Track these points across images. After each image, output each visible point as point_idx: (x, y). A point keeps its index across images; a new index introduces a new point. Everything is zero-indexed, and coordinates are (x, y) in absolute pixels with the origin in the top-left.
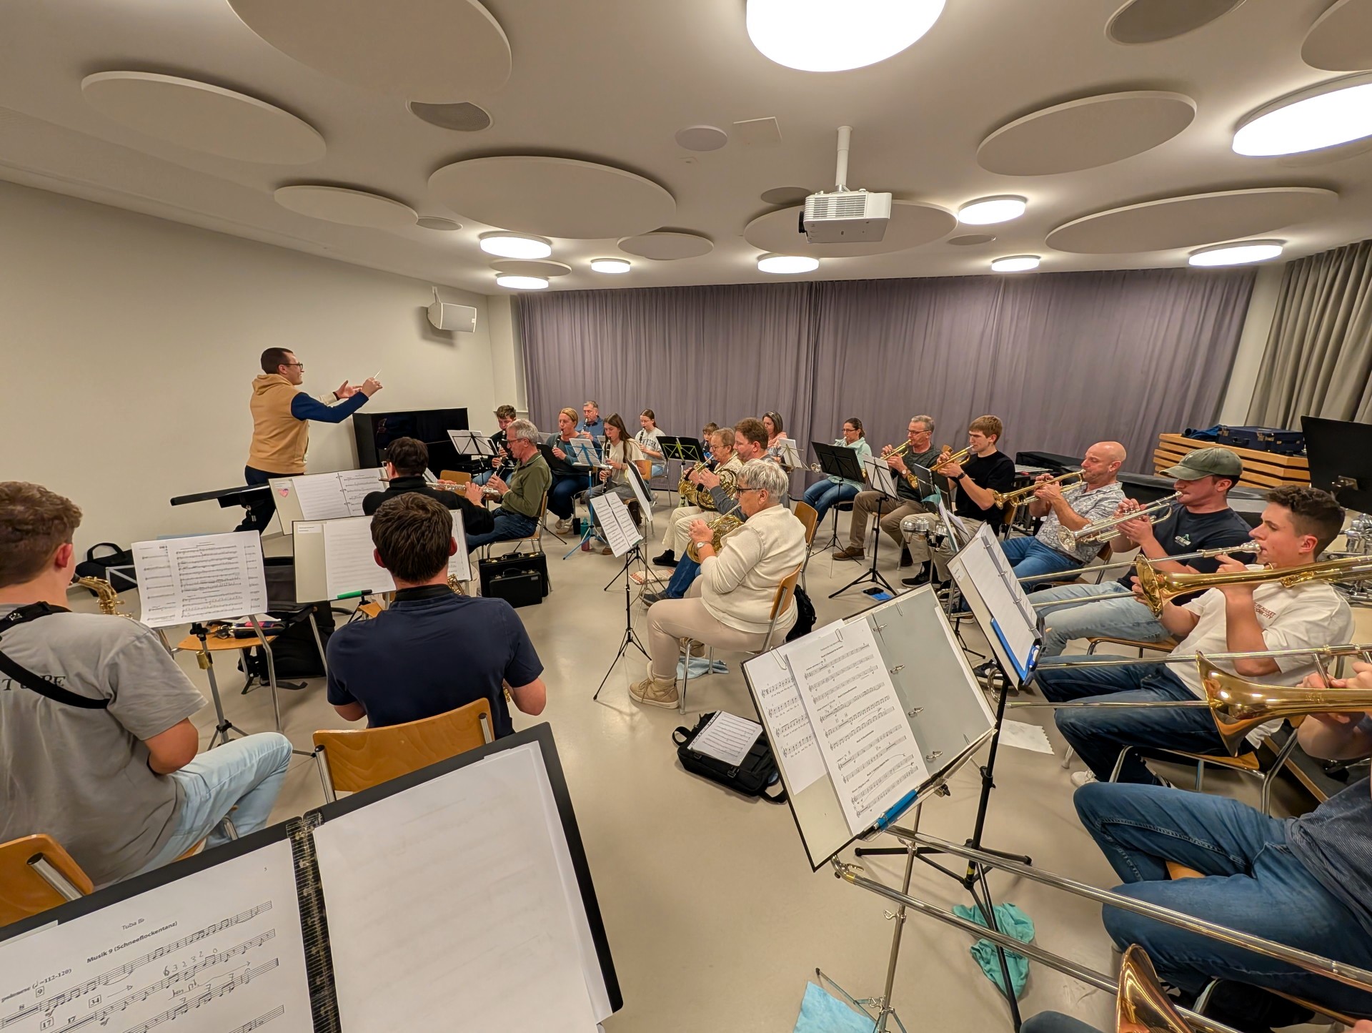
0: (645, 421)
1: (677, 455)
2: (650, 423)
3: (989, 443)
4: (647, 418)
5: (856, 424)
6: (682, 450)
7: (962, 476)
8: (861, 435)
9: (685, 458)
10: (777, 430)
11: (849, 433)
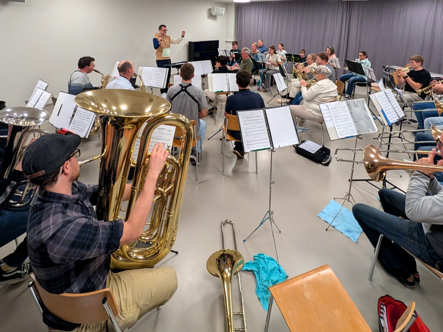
0: (280, 47)
1: (292, 60)
2: (282, 48)
3: (419, 65)
4: (281, 46)
5: (364, 53)
6: (294, 59)
7: (407, 77)
8: (366, 58)
9: (295, 62)
10: (332, 53)
11: (361, 57)
